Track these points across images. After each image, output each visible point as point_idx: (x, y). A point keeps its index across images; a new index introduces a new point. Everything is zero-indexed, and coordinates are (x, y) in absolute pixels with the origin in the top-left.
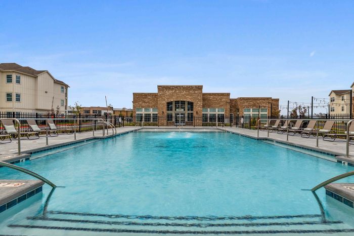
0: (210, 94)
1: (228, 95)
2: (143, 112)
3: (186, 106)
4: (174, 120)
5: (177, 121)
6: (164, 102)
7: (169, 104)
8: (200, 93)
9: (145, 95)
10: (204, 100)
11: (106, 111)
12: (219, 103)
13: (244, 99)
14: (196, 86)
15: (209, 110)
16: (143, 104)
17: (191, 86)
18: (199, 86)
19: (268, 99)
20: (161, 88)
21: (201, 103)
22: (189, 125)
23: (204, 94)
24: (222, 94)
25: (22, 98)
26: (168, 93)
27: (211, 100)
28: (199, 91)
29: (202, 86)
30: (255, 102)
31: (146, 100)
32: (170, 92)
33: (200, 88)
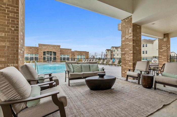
0: (63, 49)
1: (71, 49)
2: (29, 56)
3: (52, 54)
4: (46, 60)
5: (48, 60)
6: (42, 51)
7: (44, 52)
8: (59, 49)
10: (61, 51)
12: (67, 53)
13: (77, 51)
14: (57, 45)
15: (63, 55)
16: (29, 52)
18: (59, 45)
19: (85, 52)
20: (40, 45)
21: (59, 53)
22: (54, 62)
23: (61, 49)
24: (68, 49)
26: (44, 47)
27: (64, 51)
28: (59, 48)
29: (60, 46)
30: (81, 53)
31: (31, 50)
32: (45, 47)
33: (59, 46)
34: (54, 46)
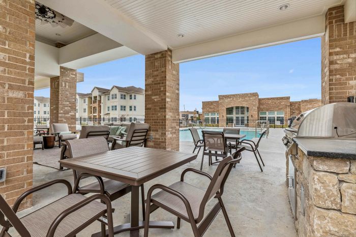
1: (288, 98)
2: (210, 116)
3: (245, 111)
4: (235, 122)
6: (224, 108)
7: (229, 109)
9: (211, 103)
11: (192, 115)
12: (278, 106)
14: (250, 94)
15: (267, 113)
16: (210, 110)
17: (247, 94)
20: (221, 97)
22: (247, 126)
23: (261, 99)
24: (282, 98)
25: (136, 108)
26: (227, 100)
27: (269, 104)
28: (255, 97)
31: (212, 107)
32: (229, 99)
33: (256, 95)
34: (244, 96)
